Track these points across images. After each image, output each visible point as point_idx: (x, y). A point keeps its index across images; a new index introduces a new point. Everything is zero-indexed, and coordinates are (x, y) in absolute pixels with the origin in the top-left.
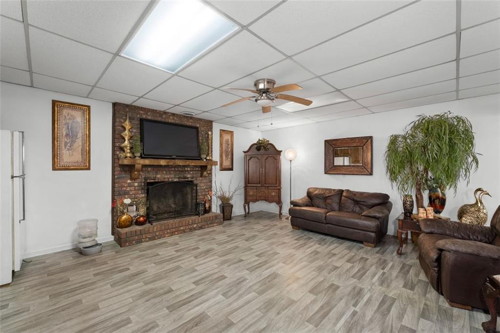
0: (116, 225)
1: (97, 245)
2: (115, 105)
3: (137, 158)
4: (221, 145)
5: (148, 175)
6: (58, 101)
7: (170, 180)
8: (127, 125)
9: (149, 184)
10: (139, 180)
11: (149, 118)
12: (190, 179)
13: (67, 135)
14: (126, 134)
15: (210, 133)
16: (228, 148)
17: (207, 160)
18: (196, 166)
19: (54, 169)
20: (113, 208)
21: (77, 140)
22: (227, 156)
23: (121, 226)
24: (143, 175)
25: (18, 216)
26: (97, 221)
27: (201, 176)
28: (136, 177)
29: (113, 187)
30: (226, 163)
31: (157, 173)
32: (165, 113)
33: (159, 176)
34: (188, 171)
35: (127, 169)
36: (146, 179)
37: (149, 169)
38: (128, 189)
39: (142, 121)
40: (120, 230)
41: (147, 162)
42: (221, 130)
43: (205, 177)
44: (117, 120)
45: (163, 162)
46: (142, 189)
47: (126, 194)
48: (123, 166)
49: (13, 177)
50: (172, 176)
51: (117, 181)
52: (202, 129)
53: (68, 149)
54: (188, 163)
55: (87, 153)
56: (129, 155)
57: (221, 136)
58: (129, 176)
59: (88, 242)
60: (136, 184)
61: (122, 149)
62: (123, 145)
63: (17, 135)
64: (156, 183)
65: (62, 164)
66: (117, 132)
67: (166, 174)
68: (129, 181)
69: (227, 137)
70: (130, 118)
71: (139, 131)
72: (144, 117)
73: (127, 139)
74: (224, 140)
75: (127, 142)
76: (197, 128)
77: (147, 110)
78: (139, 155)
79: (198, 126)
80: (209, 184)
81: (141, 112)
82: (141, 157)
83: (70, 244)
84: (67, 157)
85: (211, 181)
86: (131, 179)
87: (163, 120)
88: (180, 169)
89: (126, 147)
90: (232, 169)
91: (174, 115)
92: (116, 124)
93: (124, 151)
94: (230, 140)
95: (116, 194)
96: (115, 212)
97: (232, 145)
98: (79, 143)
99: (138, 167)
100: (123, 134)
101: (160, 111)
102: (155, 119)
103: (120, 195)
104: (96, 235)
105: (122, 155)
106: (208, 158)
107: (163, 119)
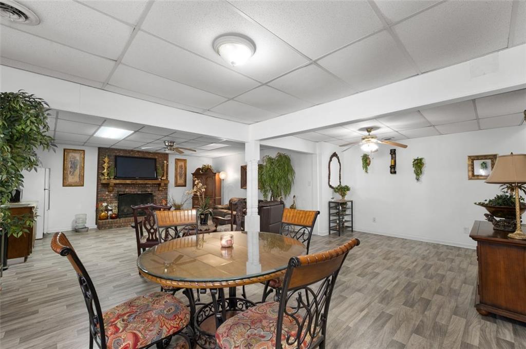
0: (98, 218)
1: (86, 228)
2: (99, 148)
3: (112, 179)
4: (176, 169)
5: (119, 190)
6: (67, 149)
7: (135, 192)
8: (106, 160)
9: (120, 195)
10: (113, 193)
11: (121, 155)
12: (150, 192)
13: (71, 167)
14: (106, 165)
15: (165, 162)
16: (182, 171)
17: (161, 179)
18: (155, 184)
19: (63, 186)
20: (97, 209)
21: (77, 170)
22: (181, 177)
23: (101, 219)
24: (116, 189)
25: (47, 208)
26: (86, 215)
27: (159, 190)
28: (112, 190)
29: (97, 196)
30: (181, 181)
31: (126, 188)
32: (132, 151)
33: (127, 190)
34: (148, 187)
35: (106, 186)
36: (118, 192)
37: (121, 186)
38: (106, 198)
39: (116, 157)
40: (100, 221)
41: (117, 181)
42: (176, 159)
43: (162, 191)
44: (101, 157)
45: (128, 182)
46: (116, 198)
47: (104, 200)
48: (103, 184)
49: (45, 189)
50: (137, 190)
51: (99, 193)
52: (159, 160)
53: (72, 175)
54: (146, 182)
55: (82, 177)
56: (106, 178)
57: (176, 163)
58: (107, 190)
59: (80, 226)
60: (112, 195)
61: (103, 174)
62: (103, 172)
63: (47, 170)
64: (124, 194)
65: (68, 183)
66: (100, 164)
67: (132, 189)
68: (107, 193)
69: (180, 164)
70: (108, 156)
71: (114, 163)
72: (118, 154)
73: (106, 168)
74: (179, 166)
75: (105, 170)
76: (155, 159)
77: (119, 150)
78: (113, 177)
79: (157, 157)
80: (165, 196)
81: (116, 151)
82: (114, 178)
83: (71, 228)
84: (71, 179)
85: (167, 194)
86: (109, 192)
87: (131, 156)
88: (142, 186)
89: (105, 173)
90: (185, 186)
91: (138, 151)
92: (100, 159)
93: (104, 175)
94: (183, 166)
95: (99, 200)
96: (98, 211)
97: (186, 169)
98: (77, 172)
99: (112, 184)
100: (104, 166)
101: (129, 150)
102: (126, 155)
103: (101, 201)
104: (86, 223)
105: (103, 178)
106: (163, 178)
107: (131, 154)
